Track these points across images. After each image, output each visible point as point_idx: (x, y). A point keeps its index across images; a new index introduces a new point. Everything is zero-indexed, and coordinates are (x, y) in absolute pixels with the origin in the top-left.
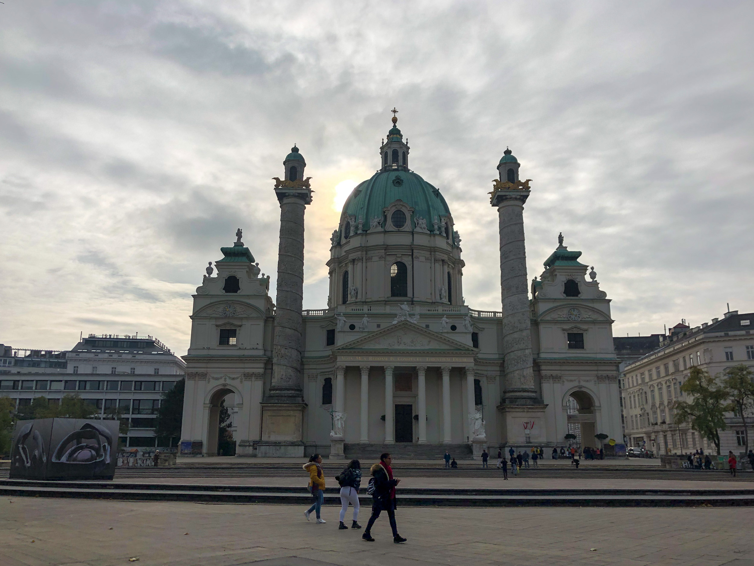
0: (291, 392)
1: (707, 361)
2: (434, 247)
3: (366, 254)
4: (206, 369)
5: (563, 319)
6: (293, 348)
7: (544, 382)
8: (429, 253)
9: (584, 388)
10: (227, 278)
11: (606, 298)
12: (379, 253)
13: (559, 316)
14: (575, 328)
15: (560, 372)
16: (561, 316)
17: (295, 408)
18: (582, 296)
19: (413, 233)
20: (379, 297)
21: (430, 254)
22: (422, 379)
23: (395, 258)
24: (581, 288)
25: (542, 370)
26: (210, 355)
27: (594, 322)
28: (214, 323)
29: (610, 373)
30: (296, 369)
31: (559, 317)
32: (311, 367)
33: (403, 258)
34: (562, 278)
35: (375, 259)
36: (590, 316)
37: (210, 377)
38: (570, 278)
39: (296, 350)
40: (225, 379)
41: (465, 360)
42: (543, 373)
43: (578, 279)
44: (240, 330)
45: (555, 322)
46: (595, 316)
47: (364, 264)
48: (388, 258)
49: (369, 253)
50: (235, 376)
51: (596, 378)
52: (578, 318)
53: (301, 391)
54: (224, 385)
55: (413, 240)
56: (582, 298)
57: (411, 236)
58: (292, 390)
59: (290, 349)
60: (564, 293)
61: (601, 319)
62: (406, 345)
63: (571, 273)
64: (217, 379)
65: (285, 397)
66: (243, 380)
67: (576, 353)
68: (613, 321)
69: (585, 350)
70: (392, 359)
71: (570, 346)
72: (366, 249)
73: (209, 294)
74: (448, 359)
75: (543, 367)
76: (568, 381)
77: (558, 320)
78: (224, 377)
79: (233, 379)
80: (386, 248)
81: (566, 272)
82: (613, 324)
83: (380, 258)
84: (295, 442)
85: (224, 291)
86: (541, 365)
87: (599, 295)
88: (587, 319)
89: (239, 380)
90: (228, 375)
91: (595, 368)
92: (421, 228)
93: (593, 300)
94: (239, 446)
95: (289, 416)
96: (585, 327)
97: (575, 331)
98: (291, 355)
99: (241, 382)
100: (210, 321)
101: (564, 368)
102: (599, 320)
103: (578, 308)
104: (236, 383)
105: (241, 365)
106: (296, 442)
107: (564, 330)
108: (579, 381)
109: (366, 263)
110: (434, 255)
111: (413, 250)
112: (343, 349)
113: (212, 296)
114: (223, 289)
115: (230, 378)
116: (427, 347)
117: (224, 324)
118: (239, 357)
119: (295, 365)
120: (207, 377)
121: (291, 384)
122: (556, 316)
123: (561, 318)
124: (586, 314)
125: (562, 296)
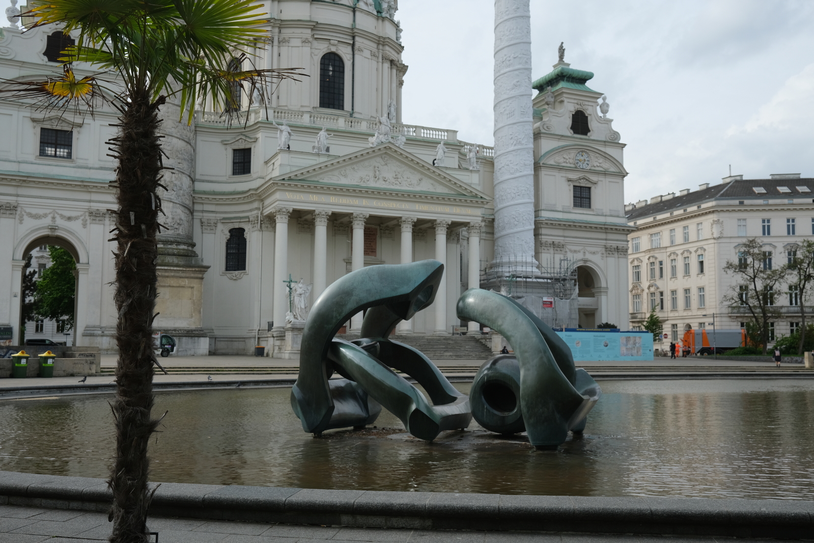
0: (182, 247)
1: (715, 236)
2: (384, 38)
3: (280, 32)
4: (14, 198)
5: (568, 165)
6: (183, 173)
7: (543, 251)
8: (375, 46)
9: (589, 263)
10: (50, 34)
11: (620, 142)
12: (302, 33)
13: (565, 160)
14: (583, 179)
15: (563, 238)
16: (567, 161)
17: (192, 275)
18: (592, 135)
19: (354, 10)
20: (302, 106)
21: (378, 48)
22: (407, 236)
23: (326, 46)
24: (592, 124)
25: (541, 235)
26: (23, 172)
27: (605, 173)
28: (28, 114)
29: (621, 244)
30: (189, 210)
31: (564, 162)
32: (207, 207)
33: (340, 48)
34: (569, 107)
35: (296, 42)
36: (601, 165)
37: (23, 213)
38: (578, 107)
39: (188, 178)
40: (54, 218)
41: (469, 211)
42: (544, 239)
43: (588, 111)
44: (79, 132)
45: (559, 168)
46: (607, 166)
47: (275, 48)
48: (315, 43)
49: (283, 31)
50: (73, 214)
51: (604, 249)
52: (587, 166)
53: (193, 245)
54: (53, 229)
55: (354, 21)
56: (592, 138)
57: (352, 14)
58: (184, 244)
59: (180, 175)
60: (572, 128)
61: (613, 169)
62: (387, 182)
63: (581, 102)
64: (36, 217)
65: (174, 255)
66: (88, 222)
67: (581, 215)
68: (627, 173)
69: (593, 210)
70: (365, 202)
71: (575, 205)
72: (280, 25)
73: (16, 59)
74: (447, 209)
75: (543, 231)
76: (571, 251)
77: (564, 167)
78: (52, 215)
79: (69, 219)
80: (315, 26)
81: (575, 99)
82: (625, 179)
83: (303, 42)
84: (192, 331)
85: (46, 59)
86: (541, 227)
87: (613, 137)
88: (597, 169)
89: (79, 222)
90: (60, 212)
91: (603, 236)
92: (366, 4)
93: (605, 143)
94: (84, 335)
95: (183, 287)
96: (594, 178)
97: (583, 184)
98: (182, 184)
99: (85, 225)
100: (20, 109)
101: (568, 233)
102: (610, 170)
103: (588, 151)
104: (75, 226)
105: (86, 196)
106: (195, 330)
107: (569, 180)
108: (585, 253)
109: (279, 47)
110: (383, 50)
111: (354, 38)
112: (290, 179)
113: (23, 64)
114: (45, 54)
115: (62, 216)
116: (418, 189)
117: (50, 119)
118: (82, 181)
119: (187, 202)
120: (18, 212)
121: (182, 233)
122: (562, 160)
123: (567, 163)
124: (596, 161)
125: (569, 133)
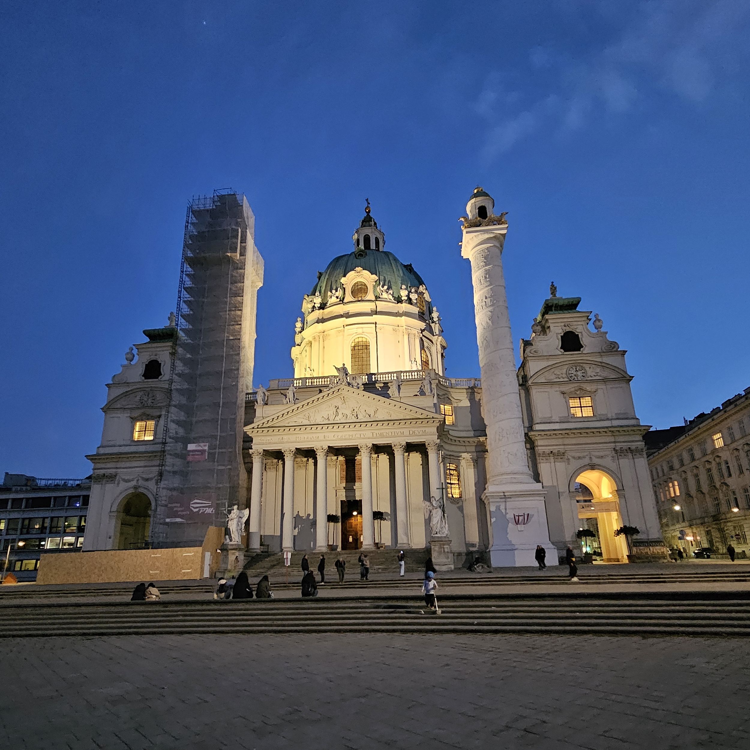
3: (324, 332)
4: (114, 470)
5: (562, 380)
7: (542, 461)
8: (396, 324)
9: (597, 467)
10: (147, 363)
11: (619, 349)
13: (557, 376)
14: (579, 389)
15: (563, 447)
16: (560, 377)
18: (585, 349)
19: (375, 303)
21: (398, 326)
23: (355, 332)
24: (584, 340)
25: (537, 446)
26: (121, 452)
27: (604, 381)
28: (129, 415)
31: (556, 378)
34: (557, 331)
36: (598, 374)
38: (568, 329)
41: (423, 431)
42: (541, 450)
43: (578, 330)
44: (158, 421)
45: (552, 384)
46: (605, 373)
48: (347, 333)
49: (326, 330)
50: (150, 476)
51: (613, 452)
54: (135, 488)
57: (374, 307)
60: (561, 348)
62: (344, 417)
64: (127, 481)
66: (158, 481)
69: (596, 417)
72: (323, 327)
75: (539, 442)
76: (575, 458)
77: (557, 382)
78: (136, 479)
79: (147, 480)
80: (345, 321)
81: (561, 322)
82: (631, 382)
83: (338, 334)
85: (143, 378)
86: (537, 440)
87: (609, 347)
88: (594, 378)
89: (154, 481)
90: (142, 476)
91: (612, 439)
92: (386, 298)
93: (600, 354)
97: (581, 394)
100: (124, 413)
101: (567, 441)
102: (609, 377)
103: (581, 364)
104: (151, 484)
108: (591, 458)
109: (323, 342)
110: (403, 327)
112: (259, 427)
113: (129, 384)
114: (143, 375)
115: (143, 479)
116: (372, 418)
117: (140, 415)
120: (117, 479)
122: (554, 376)
124: (592, 372)
125: (560, 352)
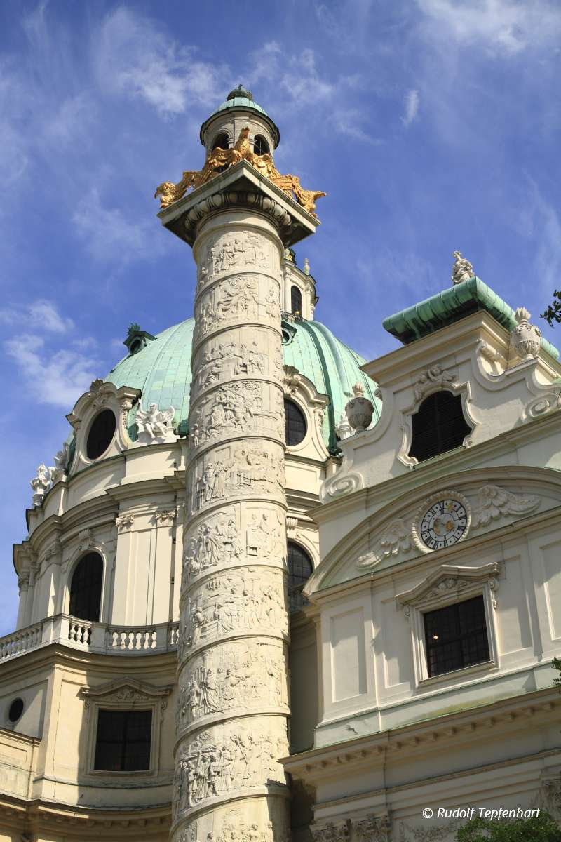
5: (402, 558)
14: (444, 578)
15: (381, 799)
16: (396, 551)
31: (385, 558)
36: (504, 510)
45: (372, 582)
46: (524, 502)
56: (476, 443)
61: (547, 504)
77: (382, 572)
88: (494, 526)
91: (532, 743)
96: (483, 562)
97: (449, 596)
102: (539, 511)
103: (455, 491)
107: (405, 603)
111: (116, 506)
122: (379, 555)
123: (395, 556)
124: (488, 507)
125: (408, 465)
